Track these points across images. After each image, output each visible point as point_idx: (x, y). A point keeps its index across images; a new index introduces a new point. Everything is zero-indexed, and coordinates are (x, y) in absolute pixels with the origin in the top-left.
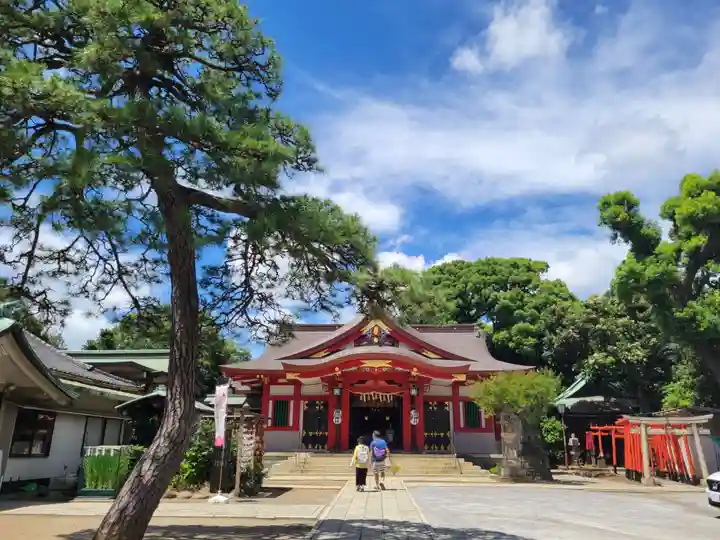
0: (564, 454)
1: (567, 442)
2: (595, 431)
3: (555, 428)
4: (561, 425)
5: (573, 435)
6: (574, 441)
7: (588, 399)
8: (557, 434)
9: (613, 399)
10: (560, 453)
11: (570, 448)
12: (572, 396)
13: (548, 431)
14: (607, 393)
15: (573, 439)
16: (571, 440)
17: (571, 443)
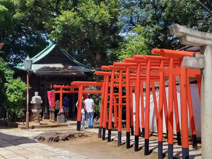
0: (25, 112)
1: (30, 99)
2: (58, 89)
3: (19, 88)
4: (25, 86)
5: (36, 93)
6: (36, 99)
7: (51, 66)
8: (21, 94)
9: (70, 67)
10: (21, 111)
11: (31, 106)
12: (36, 63)
13: (12, 91)
14: (66, 62)
15: (36, 98)
16: (34, 98)
17: (34, 101)
